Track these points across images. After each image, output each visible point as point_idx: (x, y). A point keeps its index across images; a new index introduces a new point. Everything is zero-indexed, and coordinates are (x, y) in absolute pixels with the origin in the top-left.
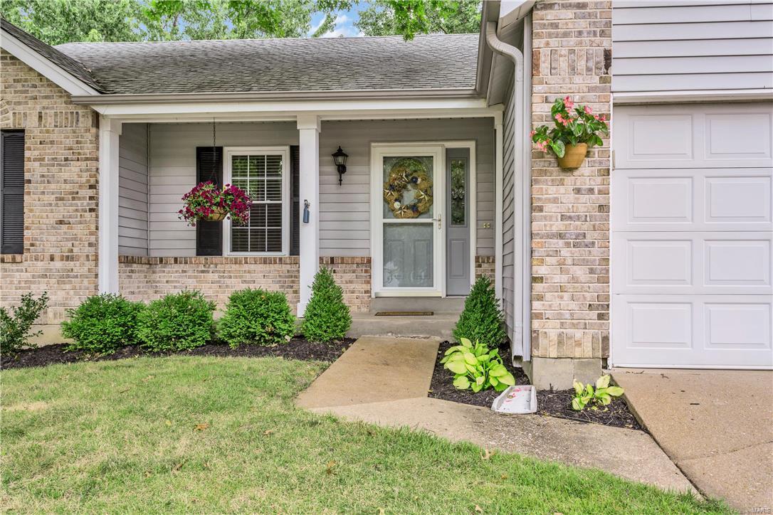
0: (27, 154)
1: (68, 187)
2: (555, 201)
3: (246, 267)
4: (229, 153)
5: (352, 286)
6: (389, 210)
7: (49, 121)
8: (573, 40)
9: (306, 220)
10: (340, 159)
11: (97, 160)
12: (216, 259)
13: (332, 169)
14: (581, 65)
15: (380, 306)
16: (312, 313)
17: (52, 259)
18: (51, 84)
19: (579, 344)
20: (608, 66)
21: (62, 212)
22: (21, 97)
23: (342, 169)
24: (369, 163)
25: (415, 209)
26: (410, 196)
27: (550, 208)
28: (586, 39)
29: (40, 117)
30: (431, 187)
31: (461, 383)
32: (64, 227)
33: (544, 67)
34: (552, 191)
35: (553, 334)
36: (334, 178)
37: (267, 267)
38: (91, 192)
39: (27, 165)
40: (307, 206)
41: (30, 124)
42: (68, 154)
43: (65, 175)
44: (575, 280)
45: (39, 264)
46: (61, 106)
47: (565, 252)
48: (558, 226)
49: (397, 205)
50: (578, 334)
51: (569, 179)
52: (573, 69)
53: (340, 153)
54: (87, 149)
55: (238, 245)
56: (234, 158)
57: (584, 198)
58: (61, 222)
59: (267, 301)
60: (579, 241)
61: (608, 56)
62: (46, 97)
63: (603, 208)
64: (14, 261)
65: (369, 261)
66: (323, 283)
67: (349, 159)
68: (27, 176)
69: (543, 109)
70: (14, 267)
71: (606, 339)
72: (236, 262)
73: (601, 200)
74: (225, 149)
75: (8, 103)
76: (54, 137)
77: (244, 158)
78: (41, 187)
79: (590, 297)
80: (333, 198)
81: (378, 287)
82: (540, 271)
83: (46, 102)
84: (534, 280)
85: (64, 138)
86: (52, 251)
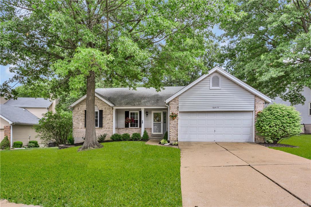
0: (103, 114)
1: (109, 118)
2: (172, 123)
3: (133, 129)
4: (130, 112)
5: (149, 132)
6: (154, 121)
7: (106, 109)
8: (174, 105)
9: (142, 123)
10: (147, 113)
11: (113, 114)
12: (128, 128)
13: (146, 115)
14: (175, 108)
15: (153, 135)
16: (144, 136)
18: (107, 104)
19: (175, 139)
20: (178, 108)
21: (108, 122)
22: (102, 106)
23: (147, 115)
24: (151, 114)
25: (158, 121)
26: (157, 119)
27: (171, 124)
28: (176, 105)
30: (161, 117)
31: (162, 143)
32: (108, 124)
33: (171, 108)
34: (172, 122)
35: (172, 138)
36: (146, 116)
37: (136, 129)
38: (112, 119)
39: (103, 115)
40: (143, 121)
41: (104, 109)
42: (109, 114)
44: (174, 132)
45: (105, 129)
46: (108, 107)
47: (173, 129)
48: (172, 126)
49: (155, 120)
50: (175, 138)
51: (174, 121)
52: (174, 108)
53: (147, 112)
54: (112, 113)
55: (131, 126)
56: (131, 113)
57: (175, 123)
59: (138, 134)
60: (175, 127)
61: (178, 107)
63: (178, 124)
64: (101, 129)
65: (151, 128)
66: (145, 132)
67: (148, 113)
68: (103, 117)
69: (171, 113)
71: (178, 138)
72: (131, 129)
73: (177, 123)
76: (107, 111)
77: (132, 113)
78: (105, 118)
79: (176, 133)
80: (146, 119)
81: (153, 133)
82: (170, 131)
83: (106, 106)
84: (170, 132)
85: (108, 111)
86: (107, 127)
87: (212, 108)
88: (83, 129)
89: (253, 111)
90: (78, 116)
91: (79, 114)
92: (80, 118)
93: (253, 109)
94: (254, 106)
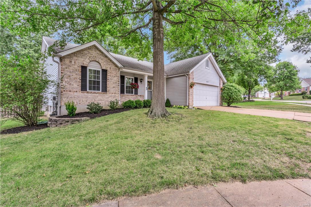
0: (108, 74)
1: (115, 81)
7: (112, 69)
11: (119, 77)
14: (192, 79)
17: (112, 93)
21: (114, 85)
22: (107, 64)
23: (141, 82)
29: (110, 68)
30: (151, 86)
32: (114, 88)
41: (108, 69)
42: (115, 75)
43: (114, 79)
44: (191, 98)
45: (110, 94)
46: (114, 67)
51: (191, 89)
58: (114, 87)
60: (192, 95)
62: (111, 65)
64: (106, 94)
70: (106, 95)
73: (193, 91)
74: (125, 76)
75: (105, 65)
76: (112, 72)
78: (110, 81)
80: (140, 86)
83: (111, 66)
87: (206, 82)
88: (78, 92)
89: (218, 87)
90: (70, 72)
91: (71, 70)
92: (73, 77)
93: (219, 85)
94: (219, 83)
